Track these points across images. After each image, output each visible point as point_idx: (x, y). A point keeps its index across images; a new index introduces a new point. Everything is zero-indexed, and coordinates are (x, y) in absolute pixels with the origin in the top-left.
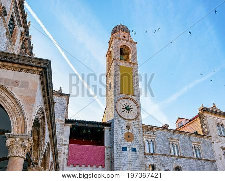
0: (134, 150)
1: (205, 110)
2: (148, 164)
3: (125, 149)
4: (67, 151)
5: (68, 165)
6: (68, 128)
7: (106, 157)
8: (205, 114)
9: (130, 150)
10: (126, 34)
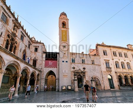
0: (67, 62)
1: (98, 45)
3: (63, 62)
4: (44, 63)
5: (45, 67)
7: (58, 64)
8: (98, 47)
9: (65, 62)
10: (64, 16)
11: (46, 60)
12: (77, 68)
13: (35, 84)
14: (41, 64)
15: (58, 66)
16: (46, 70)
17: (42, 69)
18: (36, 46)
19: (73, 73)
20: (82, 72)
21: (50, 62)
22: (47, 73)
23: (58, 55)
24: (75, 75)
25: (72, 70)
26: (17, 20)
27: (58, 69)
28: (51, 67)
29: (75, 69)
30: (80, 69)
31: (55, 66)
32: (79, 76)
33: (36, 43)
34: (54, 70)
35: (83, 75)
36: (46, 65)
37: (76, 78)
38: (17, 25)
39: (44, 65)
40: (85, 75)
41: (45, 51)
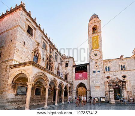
0: (98, 71)
2: (106, 76)
3: (94, 72)
4: (74, 76)
5: (75, 80)
6: (74, 68)
7: (88, 75)
9: (97, 72)
10: (95, 19)
11: (76, 72)
12: (113, 78)
13: (68, 95)
14: (72, 77)
15: (88, 78)
16: (77, 83)
17: (72, 82)
18: (67, 62)
19: (107, 83)
20: (120, 81)
21: (80, 75)
22: (77, 85)
23: (88, 66)
24: (110, 85)
25: (106, 80)
26: (51, 43)
27: (88, 80)
28: (81, 79)
29: (111, 79)
30: (117, 78)
31: (85, 77)
32: (116, 86)
33: (67, 58)
34: (85, 82)
35: (123, 85)
36: (77, 78)
37: (112, 89)
38: (52, 47)
39: (74, 78)
40: (125, 85)
41: (74, 65)
